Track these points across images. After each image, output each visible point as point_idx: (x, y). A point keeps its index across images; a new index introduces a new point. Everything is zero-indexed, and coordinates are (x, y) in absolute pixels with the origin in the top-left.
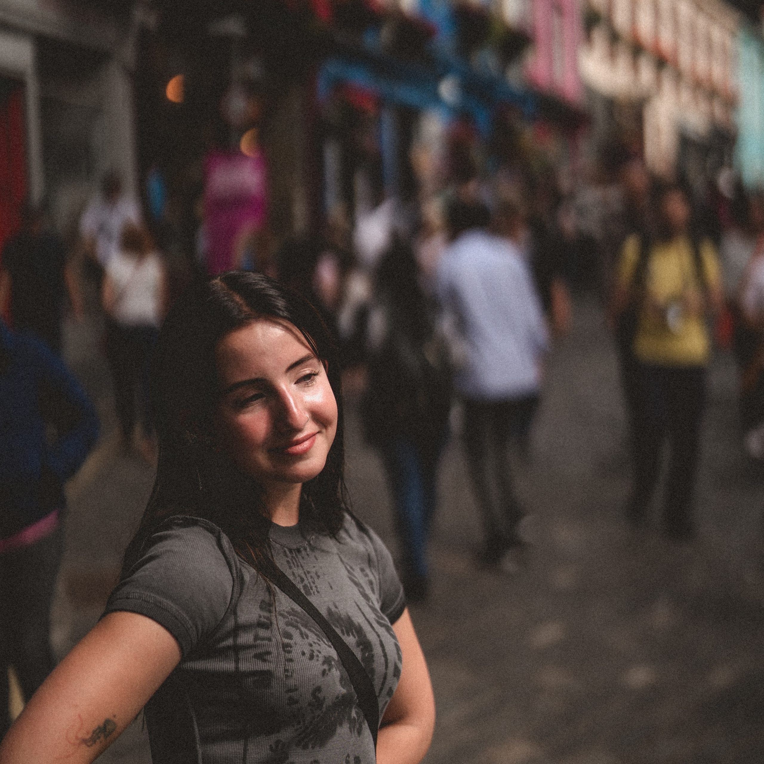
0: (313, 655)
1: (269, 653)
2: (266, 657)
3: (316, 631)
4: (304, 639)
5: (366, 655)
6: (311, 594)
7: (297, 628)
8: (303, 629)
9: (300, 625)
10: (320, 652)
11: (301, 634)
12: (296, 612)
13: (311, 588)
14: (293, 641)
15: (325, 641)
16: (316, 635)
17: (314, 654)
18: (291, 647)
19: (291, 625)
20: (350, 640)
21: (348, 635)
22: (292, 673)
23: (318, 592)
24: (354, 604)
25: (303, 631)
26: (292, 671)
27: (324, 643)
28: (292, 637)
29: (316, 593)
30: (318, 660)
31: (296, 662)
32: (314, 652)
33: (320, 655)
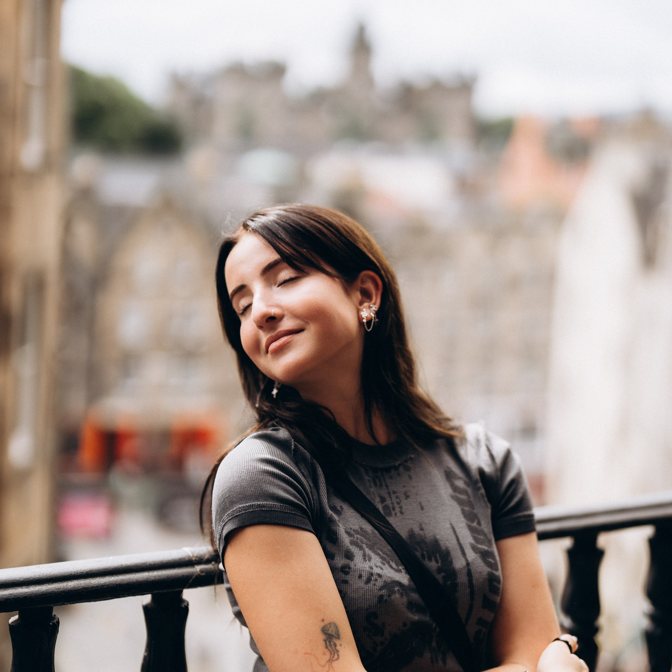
0: (371, 579)
3: (384, 554)
4: (365, 561)
6: (392, 515)
7: (361, 548)
8: (368, 551)
9: (364, 546)
10: (380, 576)
11: (364, 555)
12: (366, 532)
13: (394, 509)
14: (353, 562)
16: (382, 558)
17: (373, 578)
18: (350, 568)
20: (433, 565)
21: (430, 560)
23: (402, 513)
24: (449, 526)
25: (367, 553)
26: (345, 593)
27: (391, 567)
28: (354, 558)
29: (398, 514)
30: (375, 585)
31: (351, 584)
32: (373, 576)
33: (379, 579)
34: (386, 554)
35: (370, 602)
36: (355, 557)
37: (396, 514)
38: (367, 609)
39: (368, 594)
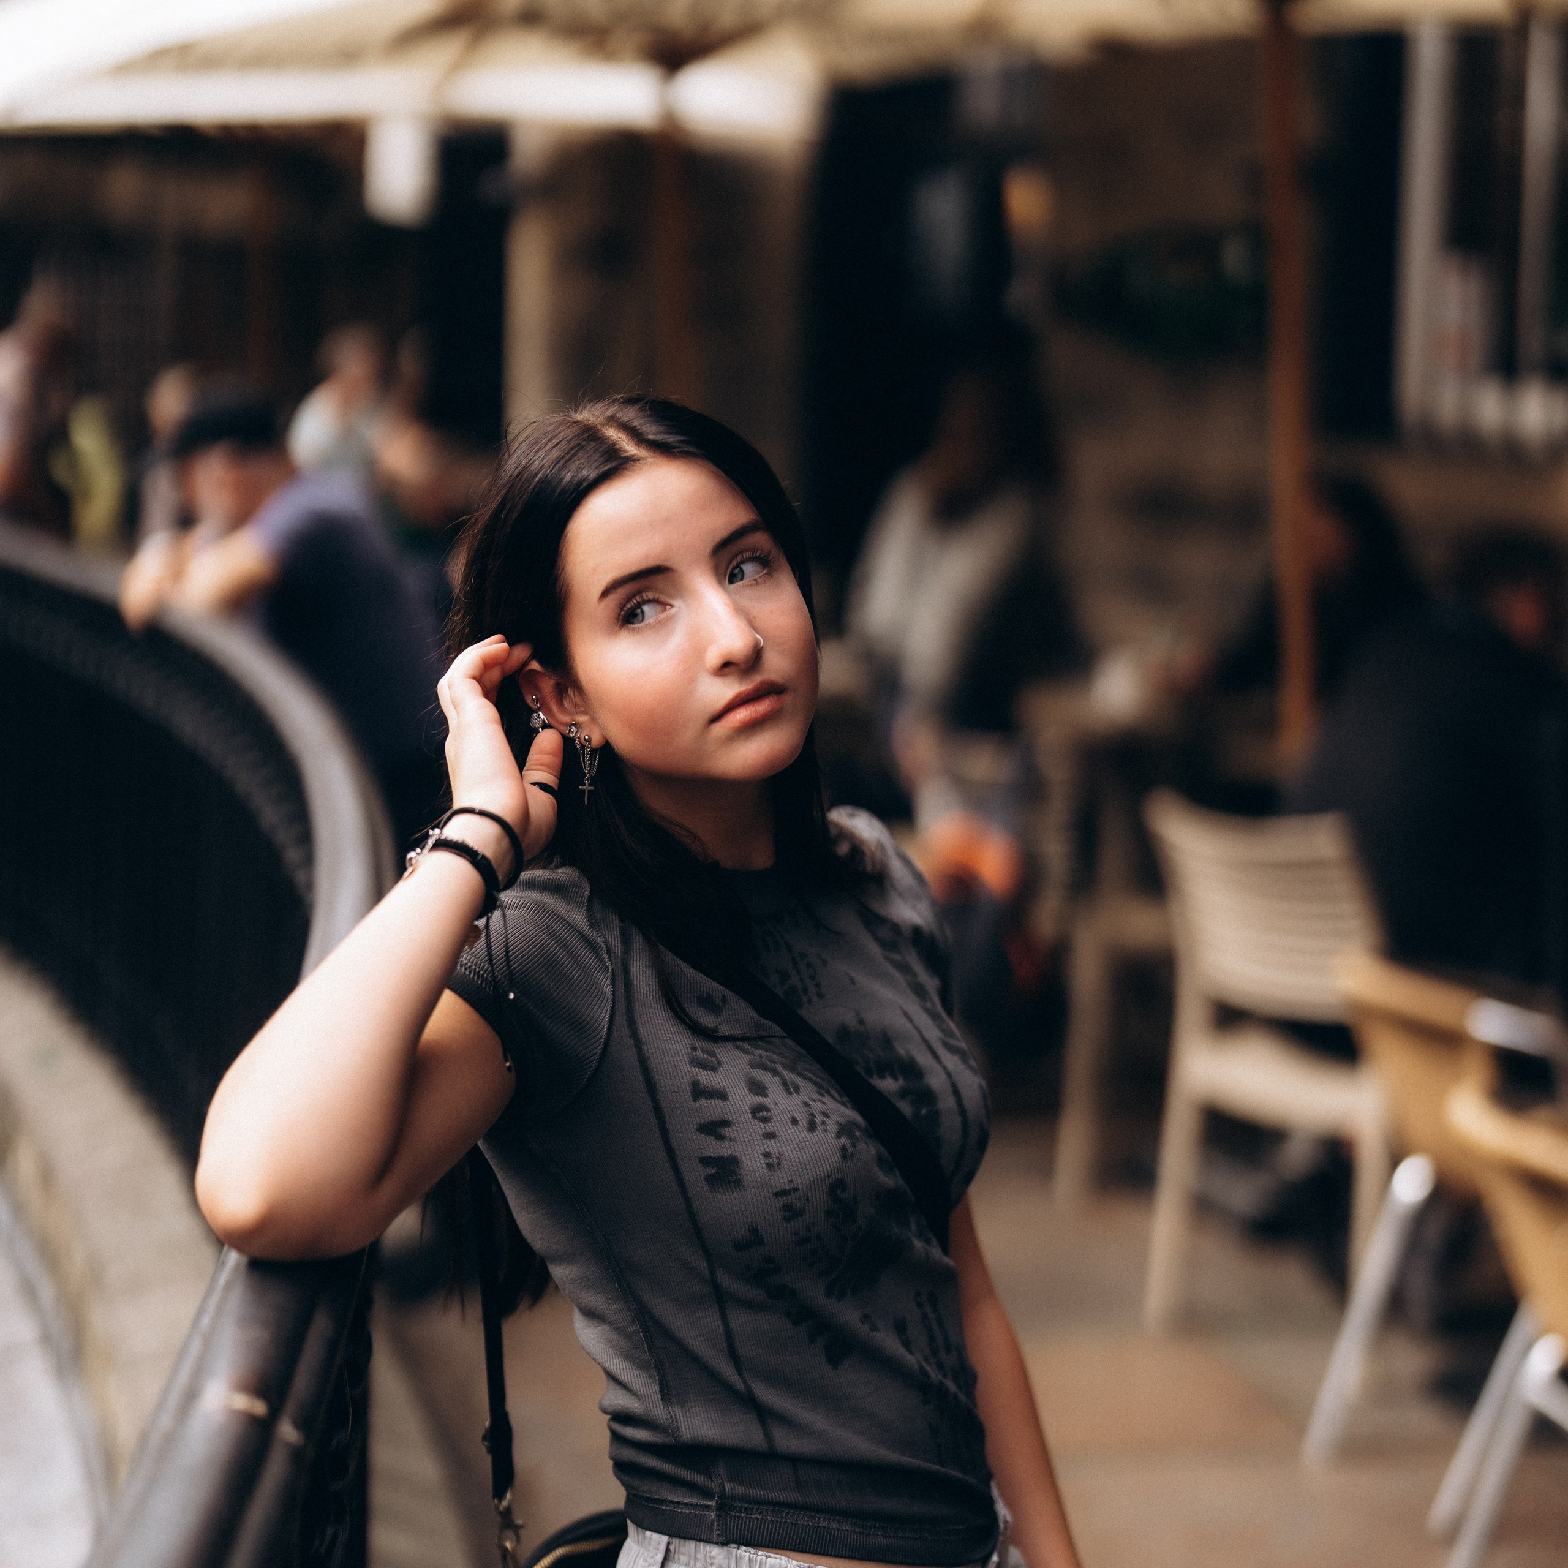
0: (815, 1123)
1: (726, 1123)
2: (721, 1131)
3: (815, 1076)
4: (790, 1094)
5: (923, 1114)
7: (775, 1072)
8: (788, 1075)
9: (779, 1067)
10: (827, 1116)
11: (785, 1084)
13: (805, 990)
14: (767, 1098)
15: (836, 1095)
16: (816, 1084)
17: (817, 1121)
18: (767, 1110)
19: (764, 1067)
20: (888, 1085)
21: (884, 1076)
22: (777, 1158)
24: (899, 1011)
25: (788, 1079)
26: (778, 1155)
27: (833, 1097)
28: (767, 1091)
29: (815, 999)
30: (826, 1130)
31: (784, 1137)
32: (815, 1117)
33: (828, 1121)
35: (830, 1161)
36: (769, 1090)
37: (810, 1001)
38: (828, 1176)
39: (821, 1148)
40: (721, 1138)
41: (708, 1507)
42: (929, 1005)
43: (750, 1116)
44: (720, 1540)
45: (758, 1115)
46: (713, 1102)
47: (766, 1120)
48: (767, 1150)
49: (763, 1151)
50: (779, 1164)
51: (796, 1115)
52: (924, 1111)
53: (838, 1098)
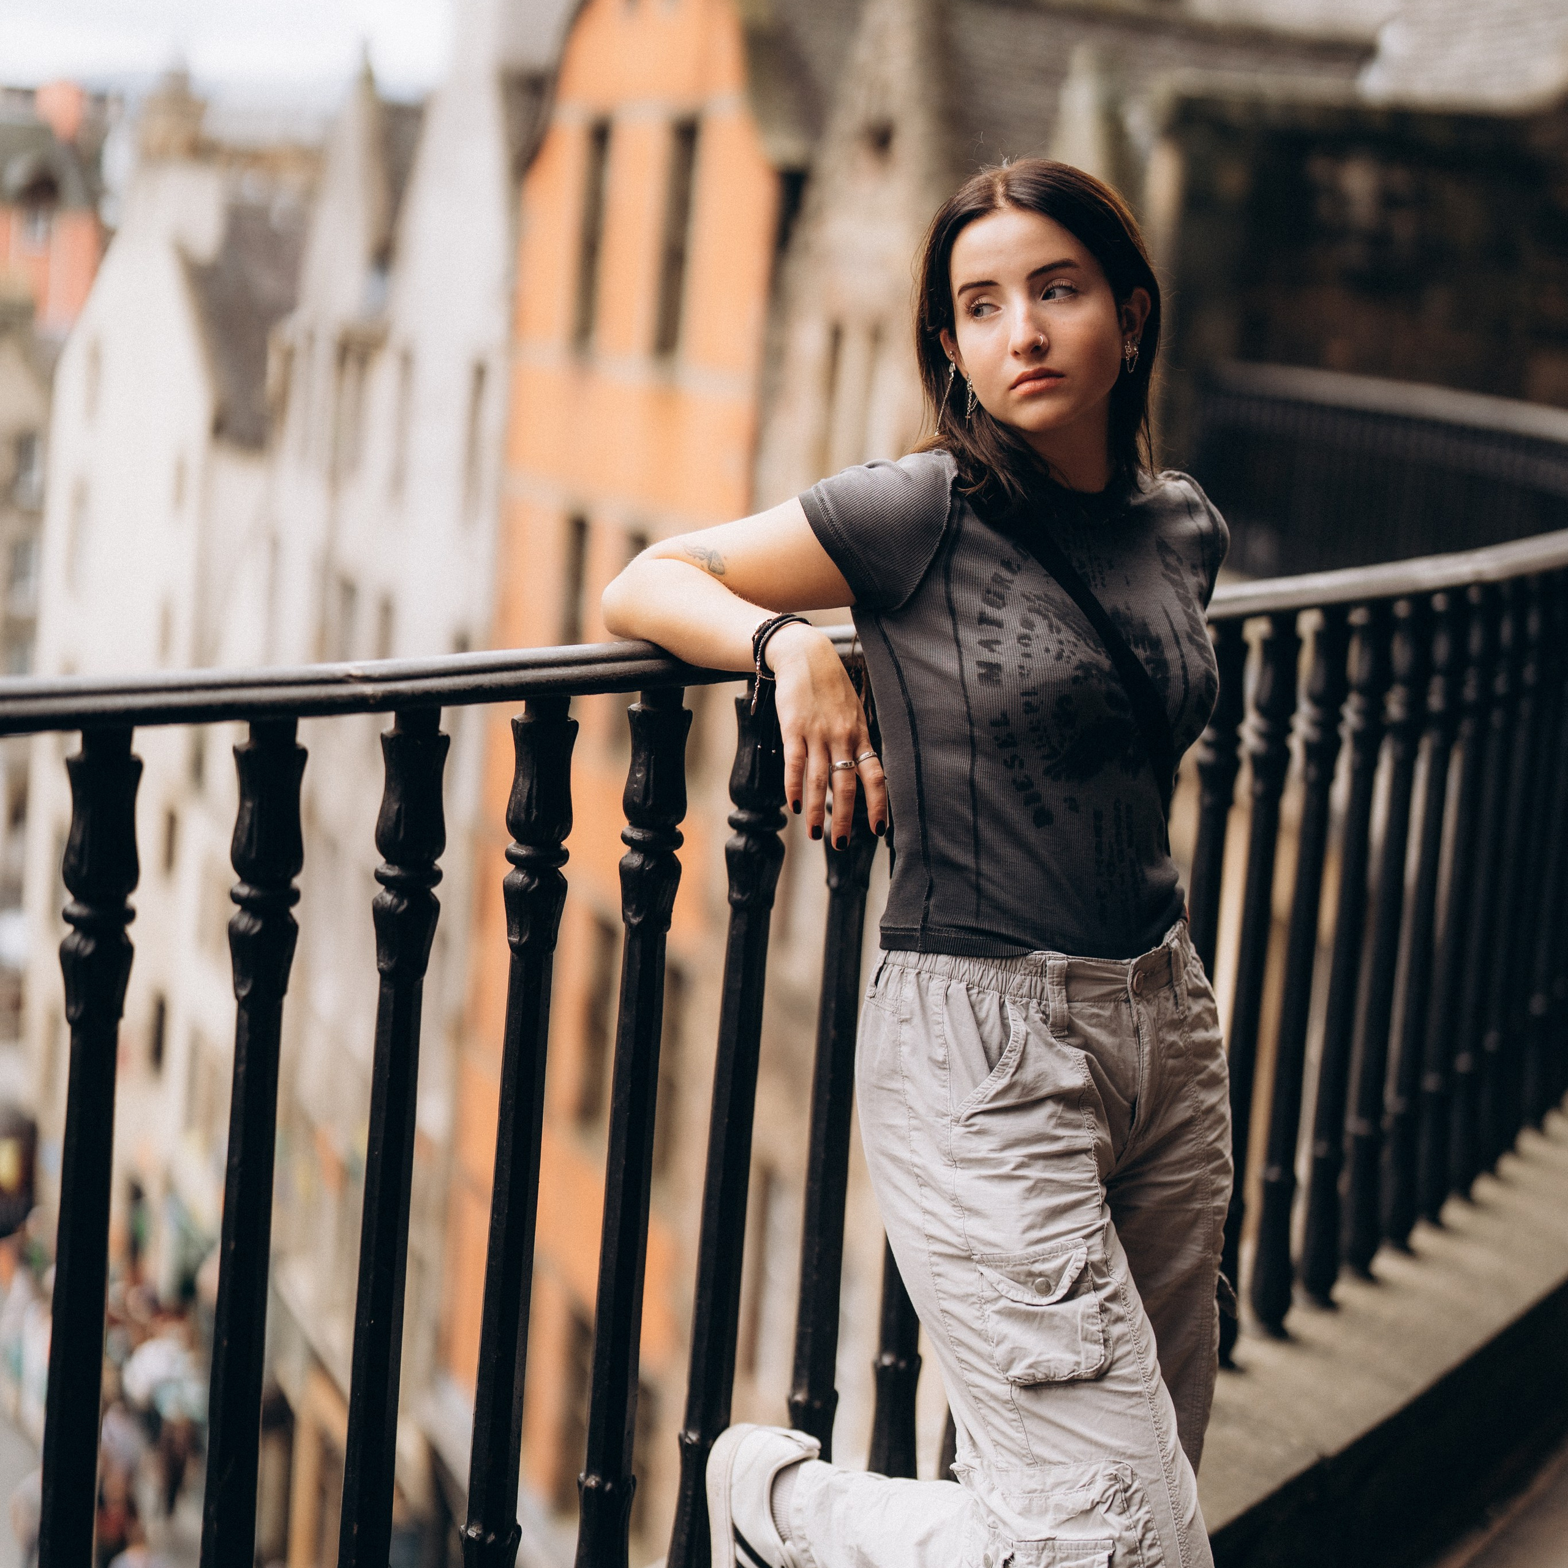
1: (998, 642)
2: (994, 646)
4: (1052, 632)
5: (1158, 677)
7: (1045, 617)
8: (1055, 621)
9: (1051, 615)
10: (1075, 654)
11: (1051, 626)
12: (1052, 599)
14: (1033, 632)
15: (1088, 642)
16: (1076, 632)
17: (1064, 654)
18: (1030, 639)
19: (1039, 612)
20: (1141, 653)
22: (1028, 671)
23: (1104, 586)
24: (1160, 609)
25: (1054, 624)
26: (1029, 669)
27: (1088, 645)
28: (1034, 627)
29: (1099, 586)
30: (1068, 662)
31: (1036, 659)
32: (1064, 652)
33: (1073, 657)
34: (1082, 629)
35: (1064, 682)
36: (1037, 627)
38: (1059, 691)
39: (1060, 672)
40: (992, 650)
41: (915, 930)
42: (1190, 611)
43: (1016, 641)
44: (922, 949)
45: (1021, 641)
46: (991, 627)
47: (1026, 645)
48: (1022, 664)
49: (1019, 664)
50: (1028, 675)
51: (1050, 648)
52: (1159, 676)
53: (1093, 647)
